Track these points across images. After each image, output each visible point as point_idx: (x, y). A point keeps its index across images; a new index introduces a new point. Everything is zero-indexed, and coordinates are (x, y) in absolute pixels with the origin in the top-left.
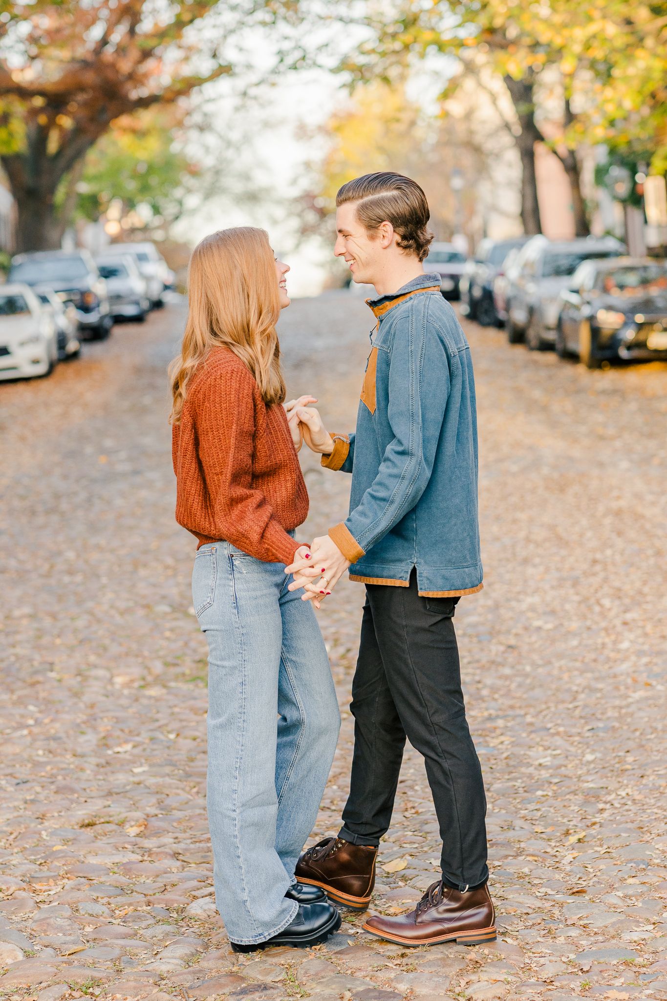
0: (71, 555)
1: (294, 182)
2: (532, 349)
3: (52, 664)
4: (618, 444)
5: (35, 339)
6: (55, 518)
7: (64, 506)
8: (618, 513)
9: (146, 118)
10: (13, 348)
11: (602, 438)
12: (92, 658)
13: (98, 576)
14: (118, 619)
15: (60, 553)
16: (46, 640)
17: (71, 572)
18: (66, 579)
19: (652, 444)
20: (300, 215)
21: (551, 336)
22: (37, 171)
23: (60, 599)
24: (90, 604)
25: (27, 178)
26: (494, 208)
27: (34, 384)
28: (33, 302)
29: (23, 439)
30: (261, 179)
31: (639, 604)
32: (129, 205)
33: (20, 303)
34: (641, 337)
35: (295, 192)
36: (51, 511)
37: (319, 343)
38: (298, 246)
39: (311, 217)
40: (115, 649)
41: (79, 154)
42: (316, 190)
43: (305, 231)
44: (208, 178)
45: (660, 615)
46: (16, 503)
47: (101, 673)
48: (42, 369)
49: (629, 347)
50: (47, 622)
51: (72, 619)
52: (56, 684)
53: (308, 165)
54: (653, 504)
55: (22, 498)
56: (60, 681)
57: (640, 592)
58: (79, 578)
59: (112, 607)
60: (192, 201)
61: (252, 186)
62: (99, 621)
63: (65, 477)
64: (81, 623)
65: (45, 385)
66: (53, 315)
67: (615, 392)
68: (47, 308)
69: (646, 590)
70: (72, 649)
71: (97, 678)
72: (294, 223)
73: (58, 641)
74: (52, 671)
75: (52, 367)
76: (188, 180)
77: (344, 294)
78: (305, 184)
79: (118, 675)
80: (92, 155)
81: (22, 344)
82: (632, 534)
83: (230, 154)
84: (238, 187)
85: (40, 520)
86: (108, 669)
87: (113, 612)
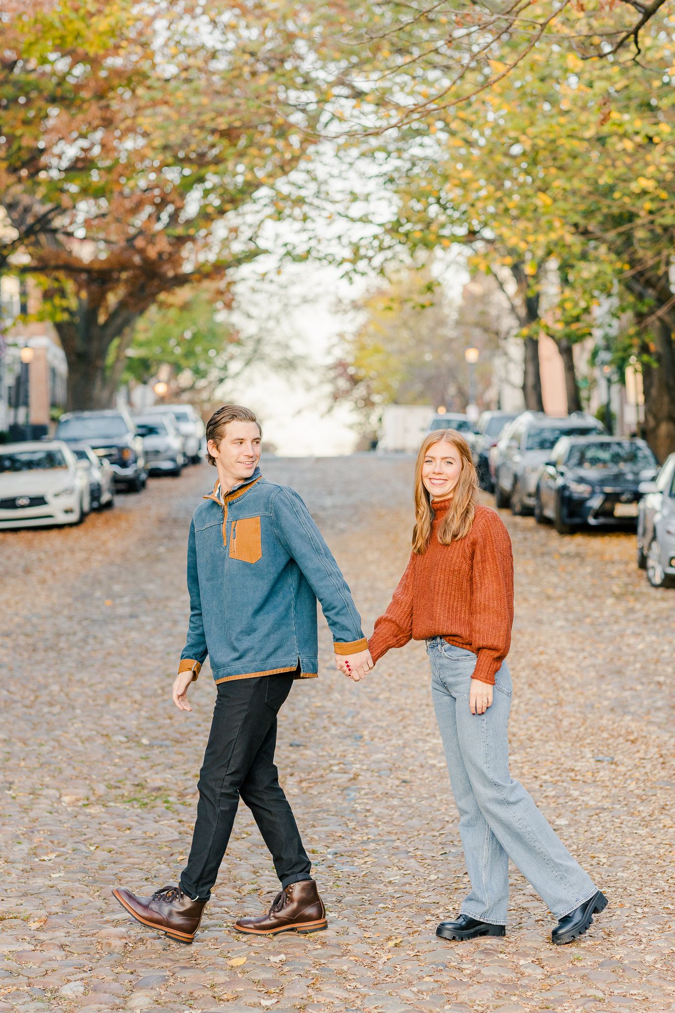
0: (55, 688)
1: (329, 352)
2: (515, 514)
3: (11, 783)
4: (561, 604)
5: (69, 491)
6: (52, 654)
7: (62, 645)
8: (535, 667)
9: (184, 294)
10: (49, 498)
11: (549, 598)
12: (47, 780)
13: (74, 708)
14: (80, 747)
15: (46, 687)
16: (11, 763)
17: (51, 704)
18: (46, 709)
19: (589, 605)
20: (333, 381)
21: (531, 502)
22: (88, 338)
23: (35, 727)
24: (58, 732)
25: (79, 344)
26: (507, 381)
27: (66, 531)
28: (69, 457)
29: (43, 582)
30: (298, 348)
31: (525, 748)
32: (177, 369)
33: (59, 456)
34: (608, 506)
35: (330, 360)
36: (51, 648)
37: (328, 502)
38: (330, 409)
39: (343, 383)
40: (68, 772)
41: (128, 322)
42: (350, 359)
43: (336, 397)
44: (249, 347)
45: (539, 759)
46: (22, 640)
47: (51, 792)
48: (74, 517)
49: (596, 516)
50: (18, 746)
51: (41, 745)
52: (10, 800)
53: (341, 336)
54: (571, 659)
55: (27, 635)
56: (14, 798)
57: (531, 739)
58: (56, 709)
59: (76, 735)
60: (235, 367)
61: (289, 355)
62: (62, 747)
63: (70, 618)
64: (46, 749)
65: (75, 532)
66: (88, 470)
67: (578, 555)
68: (84, 463)
69: (537, 736)
70: (32, 771)
71: (47, 797)
72: (328, 389)
73: (23, 764)
74: (10, 789)
75: (83, 516)
76: (232, 349)
78: (338, 353)
79: (66, 795)
80: (141, 323)
81: (56, 495)
82: (542, 686)
83: (271, 324)
84: (277, 355)
85: (39, 656)
86: (58, 789)
87: (76, 740)
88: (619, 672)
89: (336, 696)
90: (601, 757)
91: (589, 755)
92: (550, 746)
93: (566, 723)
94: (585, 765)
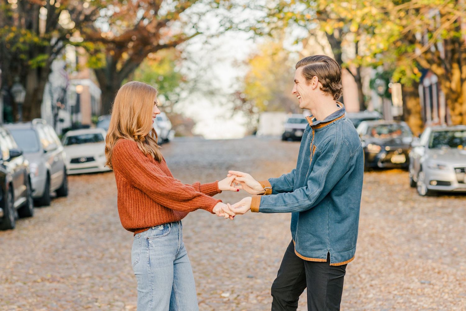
0: (112, 250)
1: (231, 86)
3: (97, 299)
4: (374, 205)
6: (108, 234)
8: (372, 236)
9: (161, 54)
10: (96, 158)
12: (117, 297)
13: (124, 260)
14: (131, 279)
15: (107, 249)
16: (95, 288)
17: (111, 258)
18: (109, 261)
19: (391, 206)
20: (233, 102)
22: (111, 78)
23: (105, 270)
24: (118, 272)
25: (107, 81)
27: (105, 175)
29: (97, 198)
30: (216, 85)
31: (379, 277)
33: (100, 137)
34: (388, 157)
35: (232, 91)
36: (105, 231)
37: (239, 159)
38: (232, 116)
39: (239, 102)
40: (127, 293)
41: (131, 71)
42: (241, 90)
43: (236, 109)
44: (191, 84)
45: (388, 282)
46: (91, 227)
47: (120, 304)
49: (383, 162)
50: (97, 280)
51: (109, 279)
52: (98, 308)
53: (237, 79)
54: (389, 232)
55: (93, 224)
56: (100, 307)
57: (380, 272)
58: (115, 260)
59: (129, 274)
60: (184, 94)
61: (211, 88)
62: (122, 280)
64: (113, 281)
67: (375, 182)
69: (383, 271)
70: (107, 292)
71: (117, 306)
72: (231, 105)
73: (101, 289)
74: (96, 302)
76: (182, 85)
77: (253, 138)
78: (236, 87)
79: (128, 305)
80: (138, 72)
81: (100, 156)
82: (378, 245)
83: (202, 73)
84: (205, 88)
85: (101, 234)
86: (123, 302)
87: (129, 276)
88: (417, 238)
89: (266, 252)
90: (423, 281)
91: (416, 280)
92: (392, 276)
93: (396, 264)
94: (415, 285)
